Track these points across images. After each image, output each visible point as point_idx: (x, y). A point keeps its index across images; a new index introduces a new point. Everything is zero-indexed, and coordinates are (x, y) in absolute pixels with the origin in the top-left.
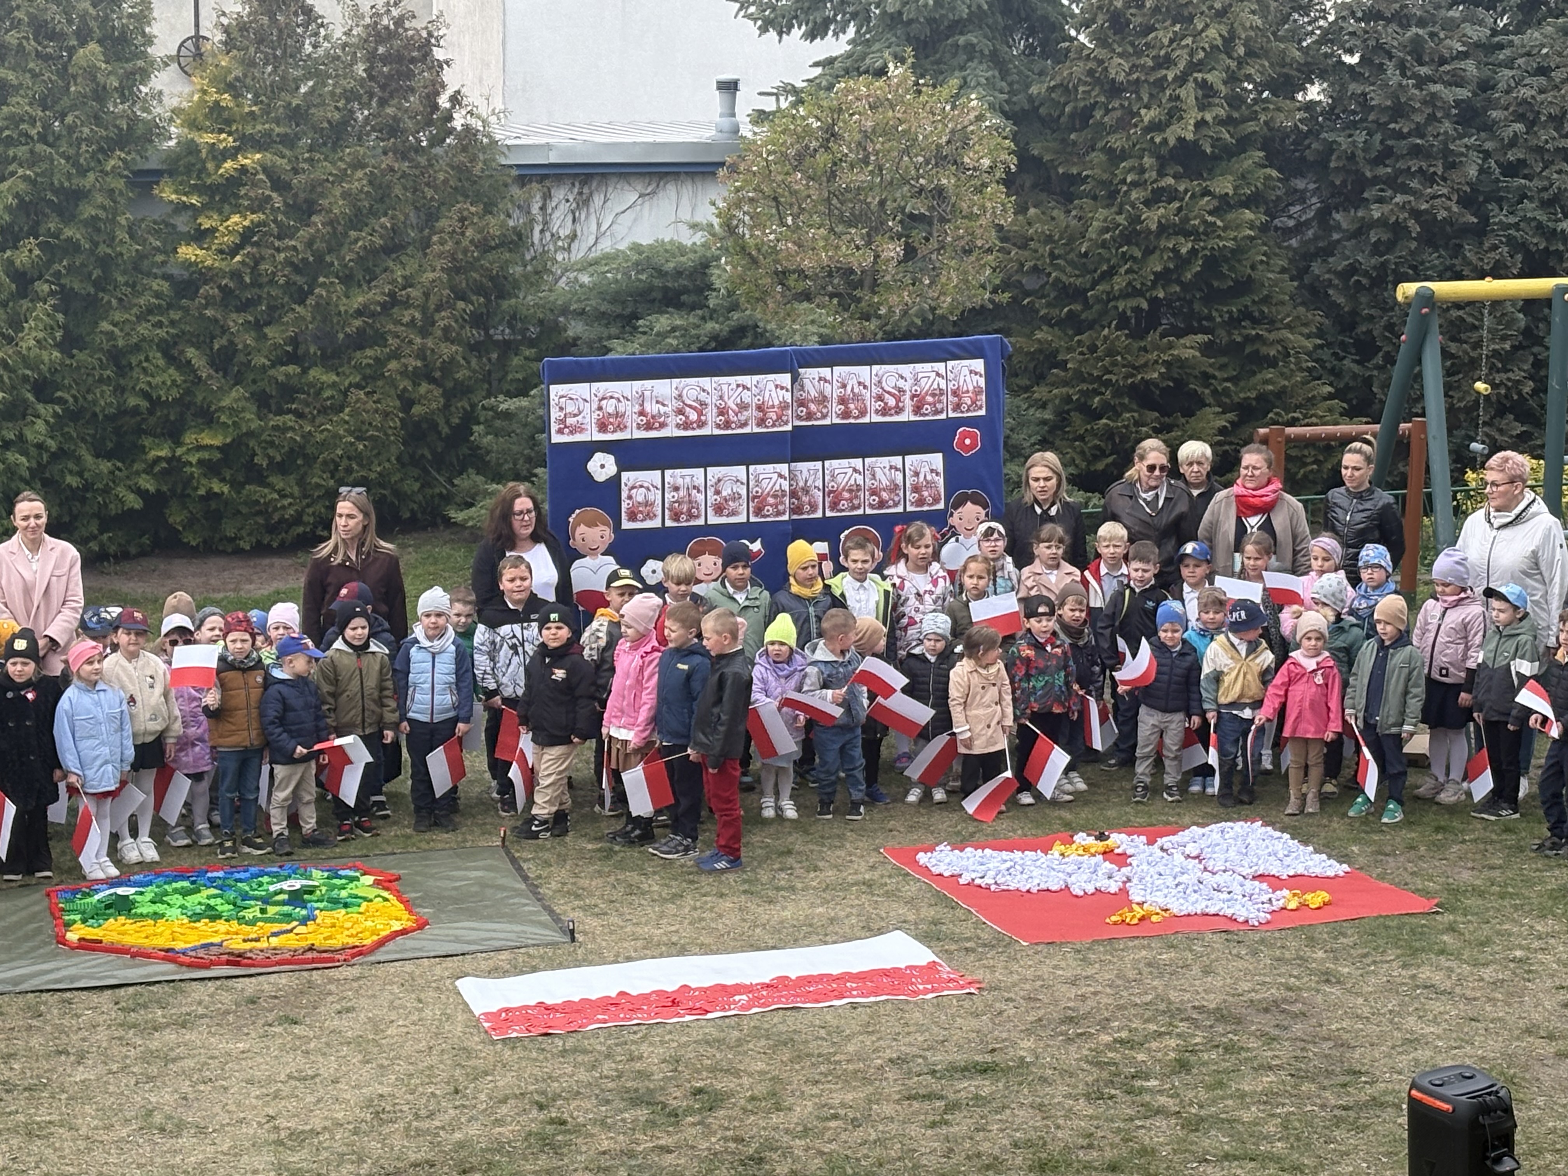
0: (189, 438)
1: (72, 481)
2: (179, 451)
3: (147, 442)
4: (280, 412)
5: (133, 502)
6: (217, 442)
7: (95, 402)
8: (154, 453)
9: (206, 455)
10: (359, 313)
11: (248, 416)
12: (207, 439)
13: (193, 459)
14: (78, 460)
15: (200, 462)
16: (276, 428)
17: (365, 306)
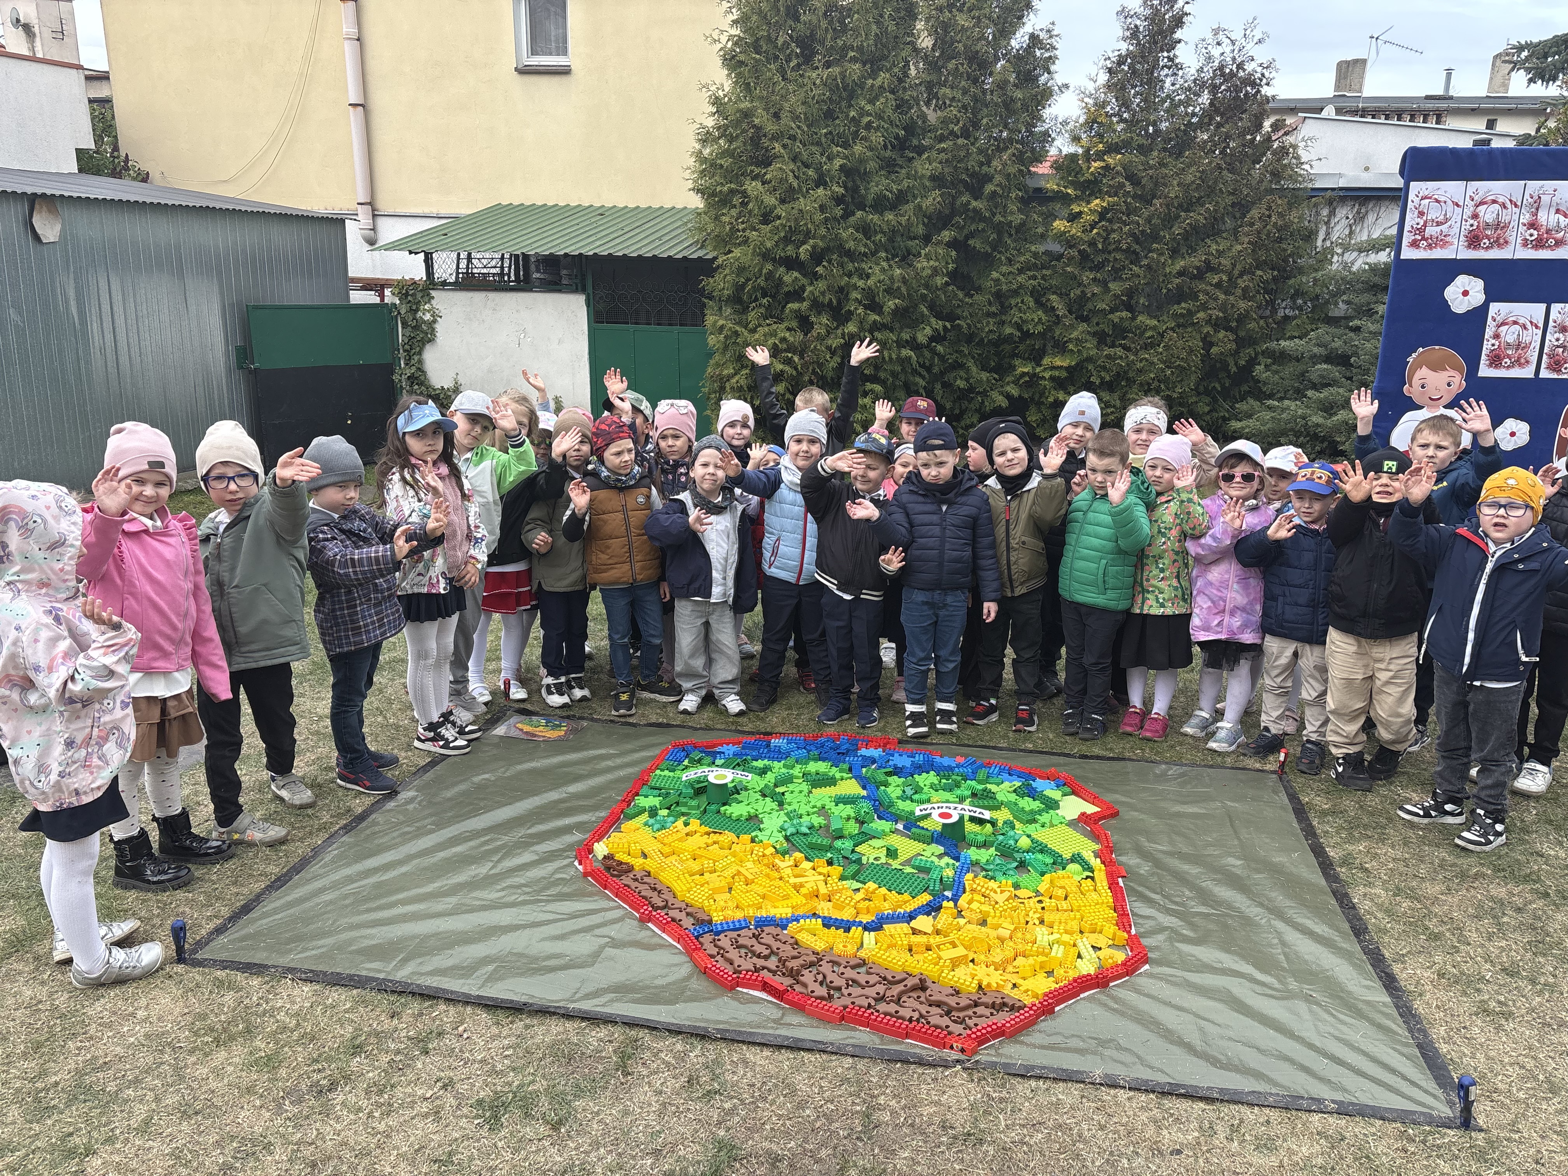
0: (1046, 361)
1: (961, 384)
2: (1038, 370)
3: (1017, 362)
4: (1113, 346)
5: (1004, 403)
6: (1065, 364)
7: (982, 329)
8: (1021, 370)
9: (1057, 373)
10: (1181, 274)
11: (1088, 345)
12: (1058, 362)
13: (1047, 375)
14: (968, 370)
15: (1052, 378)
16: (1108, 357)
17: (1185, 268)
